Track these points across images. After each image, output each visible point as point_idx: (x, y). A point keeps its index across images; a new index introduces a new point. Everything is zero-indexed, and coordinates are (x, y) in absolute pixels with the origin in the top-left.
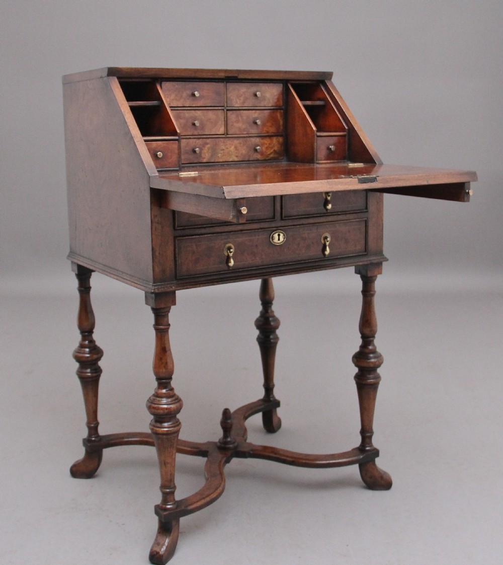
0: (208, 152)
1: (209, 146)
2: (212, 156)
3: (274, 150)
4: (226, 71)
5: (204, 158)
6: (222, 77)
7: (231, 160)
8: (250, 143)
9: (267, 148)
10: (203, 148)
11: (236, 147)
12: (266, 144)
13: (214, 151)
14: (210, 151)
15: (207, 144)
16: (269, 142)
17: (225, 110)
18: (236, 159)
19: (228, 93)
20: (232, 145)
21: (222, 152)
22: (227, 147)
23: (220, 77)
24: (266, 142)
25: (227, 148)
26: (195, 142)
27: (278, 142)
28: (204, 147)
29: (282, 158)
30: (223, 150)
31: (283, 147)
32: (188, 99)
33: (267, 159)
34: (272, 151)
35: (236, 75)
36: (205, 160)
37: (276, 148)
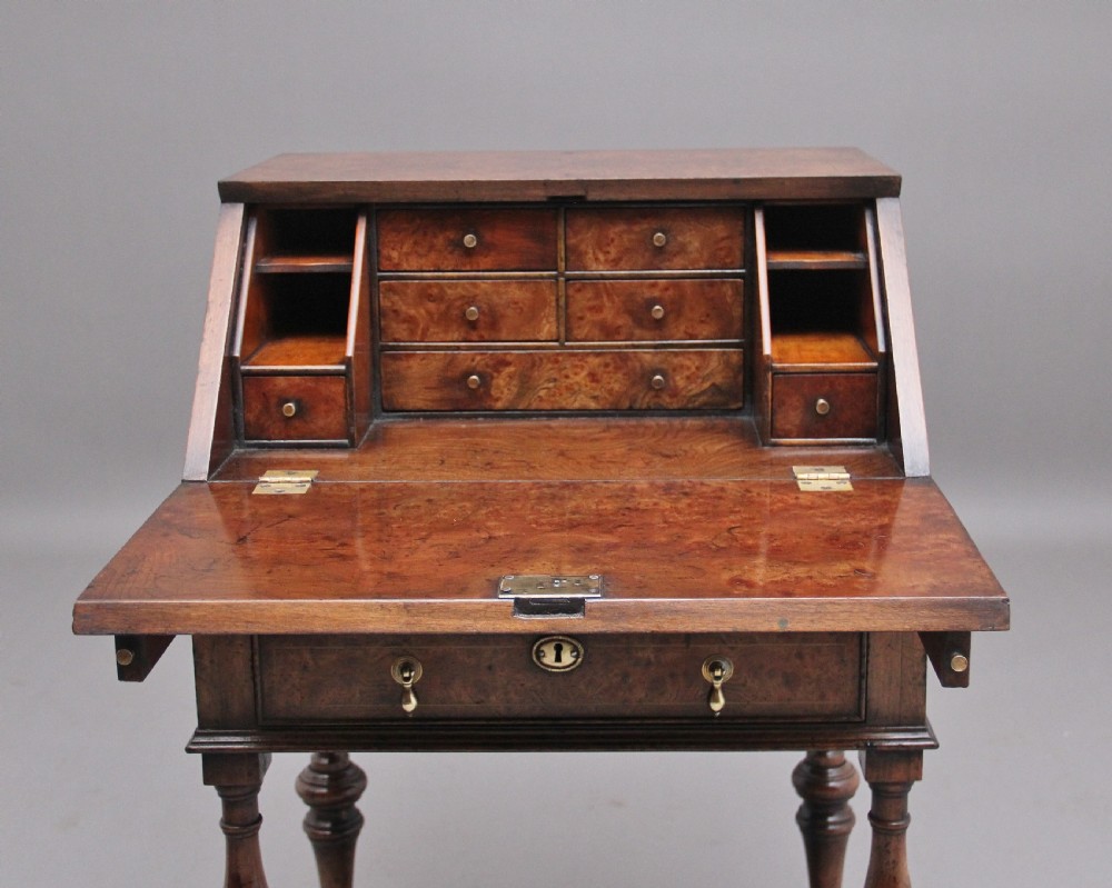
0: (509, 384)
1: (511, 369)
2: (520, 395)
3: (713, 385)
4: (546, 184)
5: (497, 400)
6: (538, 199)
7: (577, 405)
8: (637, 365)
9: (688, 378)
10: (495, 374)
11: (593, 377)
12: (689, 368)
13: (526, 383)
14: (515, 382)
15: (508, 364)
16: (697, 363)
17: (562, 279)
18: (593, 405)
19: (570, 234)
20: (582, 367)
21: (551, 385)
22: (564, 372)
23: (531, 199)
24: (688, 363)
25: (567, 377)
26: (473, 360)
27: (727, 364)
28: (499, 372)
29: (740, 404)
30: (555, 380)
31: (741, 378)
32: (451, 253)
33: (690, 406)
34: (706, 385)
35: (580, 193)
36: (499, 405)
37: (718, 379)
